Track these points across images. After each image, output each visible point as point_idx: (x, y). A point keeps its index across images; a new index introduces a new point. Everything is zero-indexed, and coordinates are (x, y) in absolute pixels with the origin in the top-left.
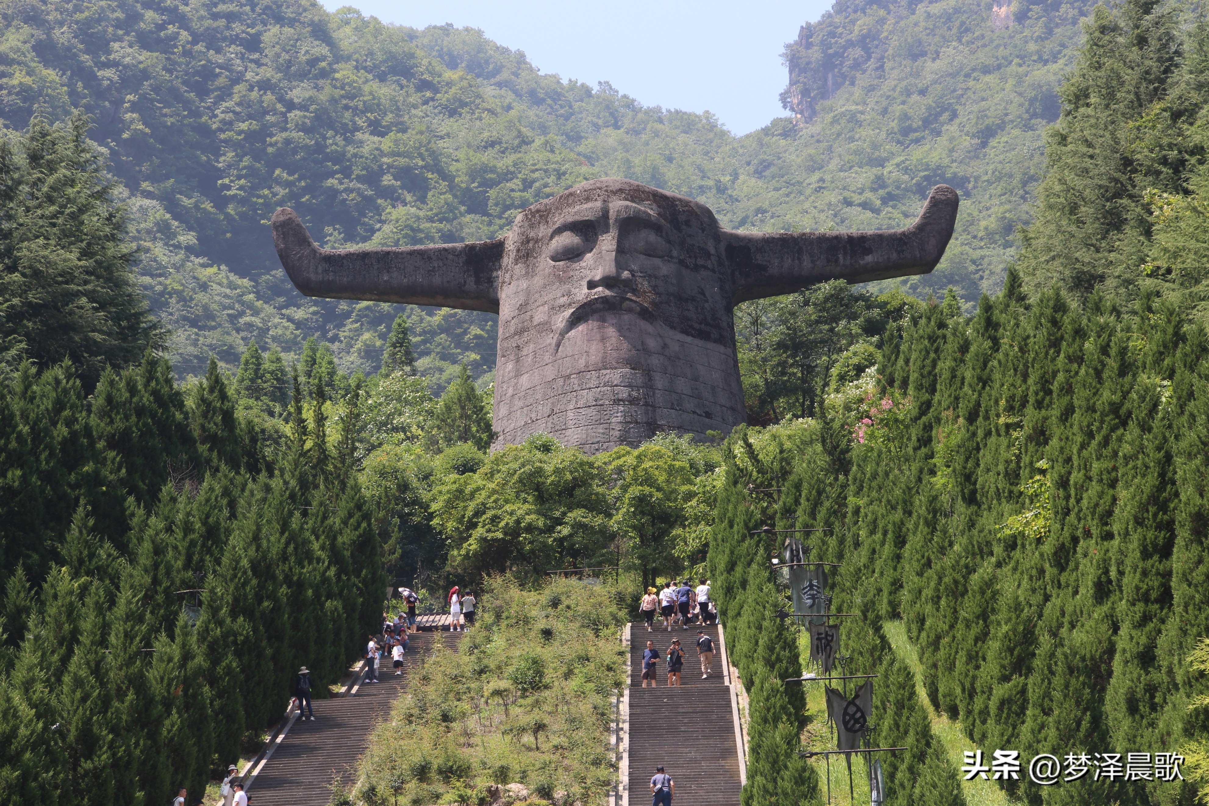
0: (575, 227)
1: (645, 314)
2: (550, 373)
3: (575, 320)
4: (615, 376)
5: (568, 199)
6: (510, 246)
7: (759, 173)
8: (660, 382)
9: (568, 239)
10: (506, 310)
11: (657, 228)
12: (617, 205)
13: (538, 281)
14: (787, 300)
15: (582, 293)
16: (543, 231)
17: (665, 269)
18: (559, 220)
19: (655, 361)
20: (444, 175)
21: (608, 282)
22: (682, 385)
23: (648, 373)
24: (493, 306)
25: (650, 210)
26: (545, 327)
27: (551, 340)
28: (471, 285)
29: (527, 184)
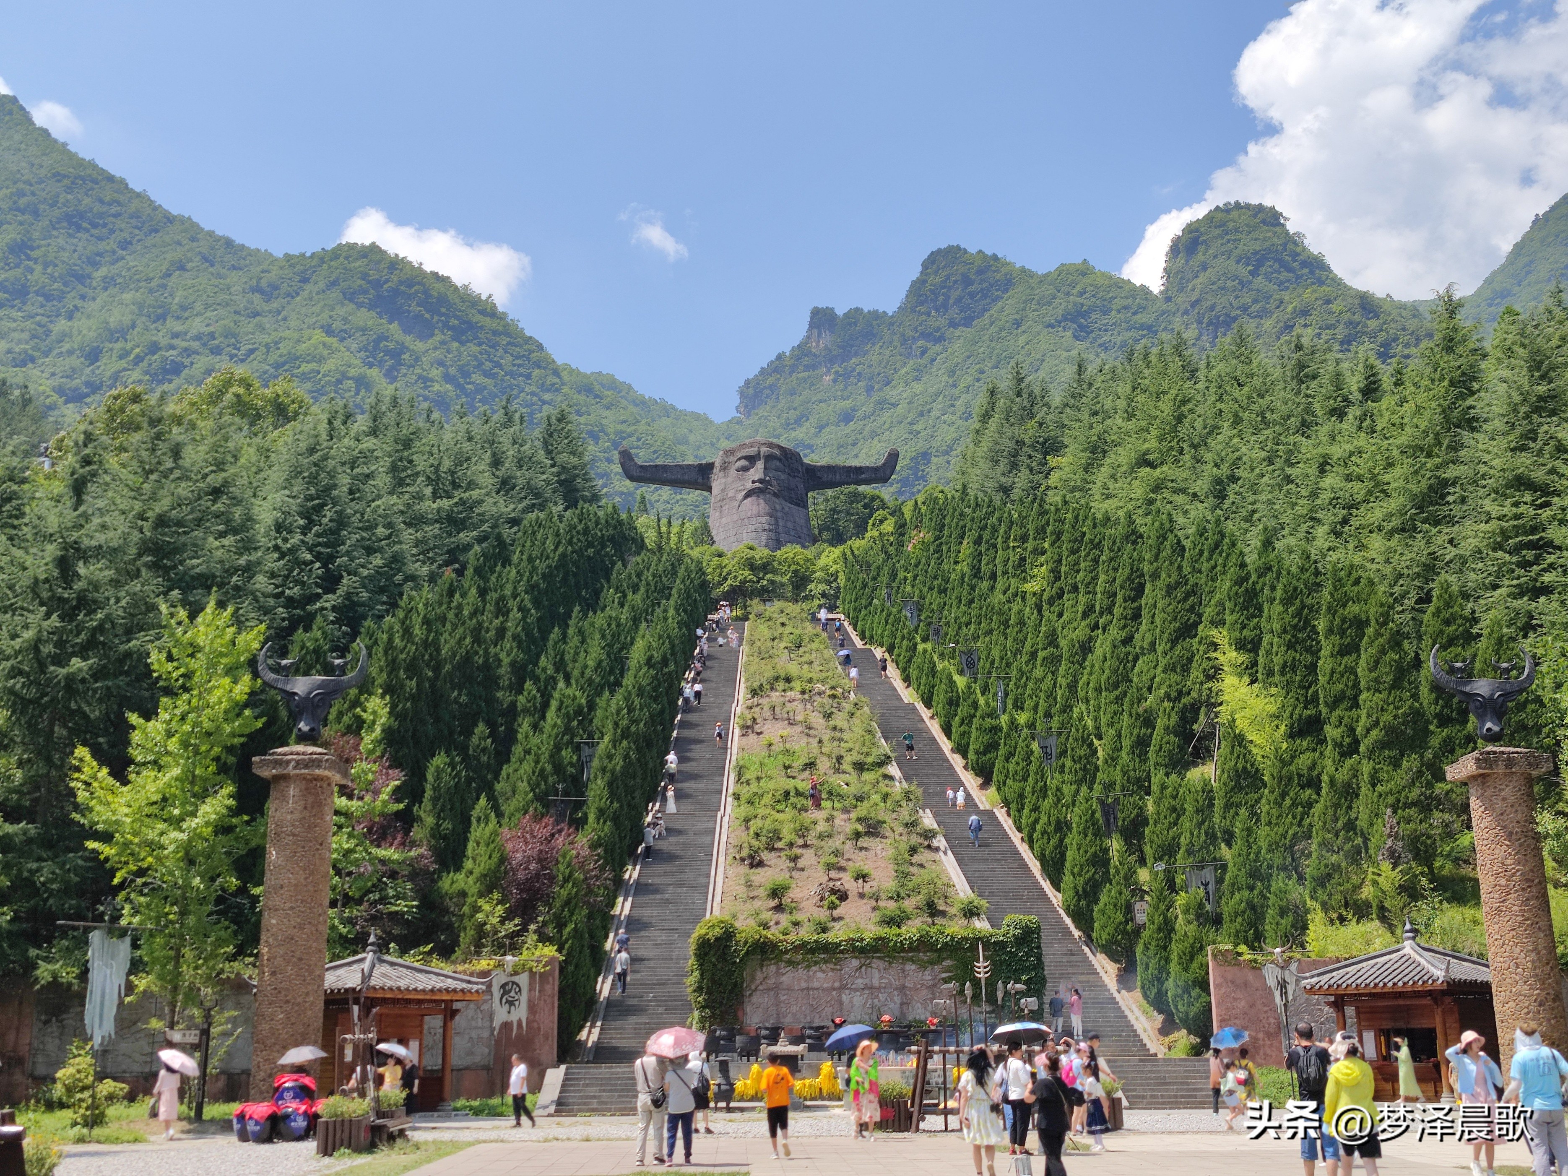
0: (746, 458)
1: (775, 495)
2: (735, 517)
3: (747, 496)
4: (764, 519)
5: (743, 446)
6: (717, 464)
7: (728, 439)
8: (781, 523)
9: (743, 463)
10: (715, 491)
11: (780, 460)
12: (764, 450)
13: (730, 479)
15: (749, 486)
16: (732, 459)
17: (783, 477)
18: (739, 455)
19: (779, 514)
20: (607, 434)
21: (760, 481)
22: (789, 525)
23: (776, 519)
24: (709, 489)
25: (777, 452)
26: (733, 498)
27: (736, 504)
28: (700, 480)
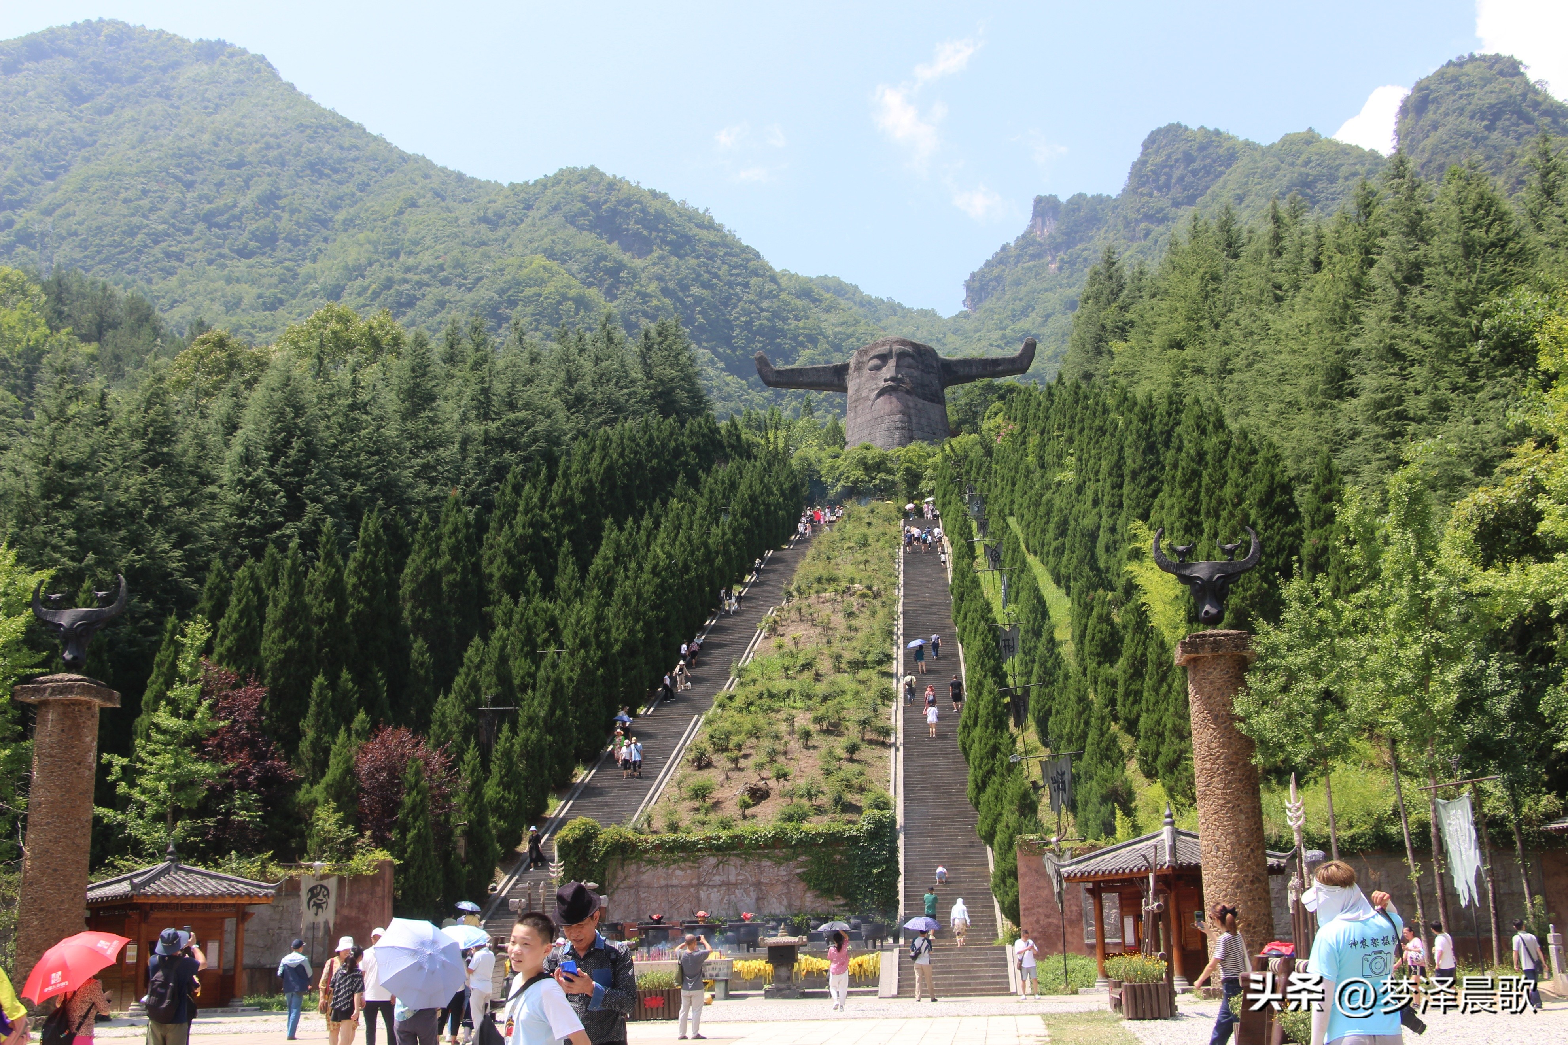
0: (879, 357)
1: (908, 392)
2: (869, 417)
3: (879, 395)
4: (896, 417)
5: (876, 345)
6: (852, 365)
7: (954, 333)
8: (914, 420)
9: (876, 362)
10: (851, 391)
11: (912, 356)
12: (896, 348)
13: (863, 379)
14: (968, 386)
15: (882, 384)
16: (865, 359)
17: (916, 373)
18: (872, 354)
19: (912, 411)
20: (824, 337)
21: (892, 379)
22: (924, 421)
23: (909, 416)
24: (845, 390)
25: (909, 349)
26: (866, 398)
27: (869, 403)
28: (836, 381)
29: (858, 340)
